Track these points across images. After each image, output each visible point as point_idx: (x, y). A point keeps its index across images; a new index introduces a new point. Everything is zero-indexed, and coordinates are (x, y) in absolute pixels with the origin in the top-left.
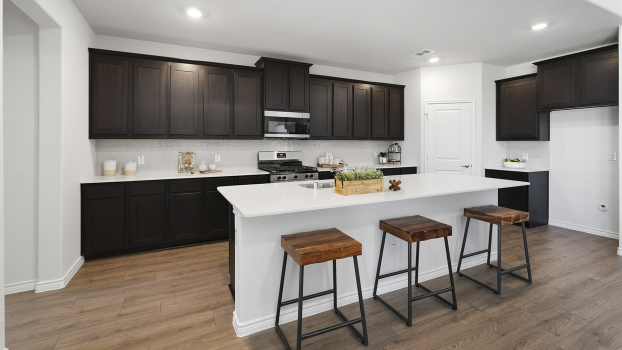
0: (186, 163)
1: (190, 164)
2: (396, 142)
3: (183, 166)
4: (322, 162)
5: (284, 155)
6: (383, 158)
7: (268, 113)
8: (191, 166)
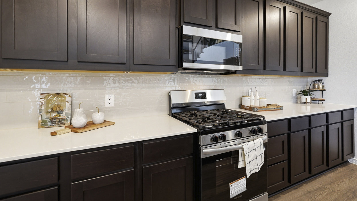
0: (53, 111)
1: (59, 113)
2: (320, 78)
3: (46, 117)
4: (247, 103)
5: (204, 96)
6: (306, 97)
7: (187, 30)
8: (63, 116)
